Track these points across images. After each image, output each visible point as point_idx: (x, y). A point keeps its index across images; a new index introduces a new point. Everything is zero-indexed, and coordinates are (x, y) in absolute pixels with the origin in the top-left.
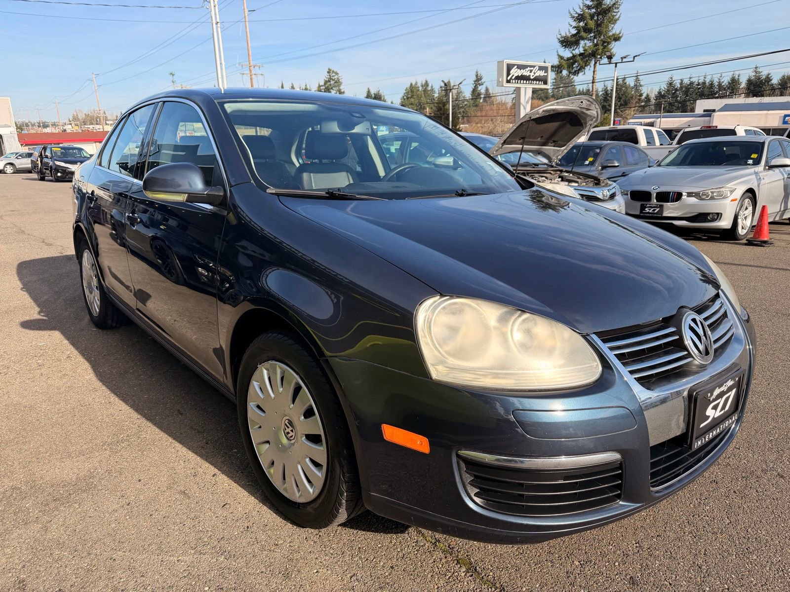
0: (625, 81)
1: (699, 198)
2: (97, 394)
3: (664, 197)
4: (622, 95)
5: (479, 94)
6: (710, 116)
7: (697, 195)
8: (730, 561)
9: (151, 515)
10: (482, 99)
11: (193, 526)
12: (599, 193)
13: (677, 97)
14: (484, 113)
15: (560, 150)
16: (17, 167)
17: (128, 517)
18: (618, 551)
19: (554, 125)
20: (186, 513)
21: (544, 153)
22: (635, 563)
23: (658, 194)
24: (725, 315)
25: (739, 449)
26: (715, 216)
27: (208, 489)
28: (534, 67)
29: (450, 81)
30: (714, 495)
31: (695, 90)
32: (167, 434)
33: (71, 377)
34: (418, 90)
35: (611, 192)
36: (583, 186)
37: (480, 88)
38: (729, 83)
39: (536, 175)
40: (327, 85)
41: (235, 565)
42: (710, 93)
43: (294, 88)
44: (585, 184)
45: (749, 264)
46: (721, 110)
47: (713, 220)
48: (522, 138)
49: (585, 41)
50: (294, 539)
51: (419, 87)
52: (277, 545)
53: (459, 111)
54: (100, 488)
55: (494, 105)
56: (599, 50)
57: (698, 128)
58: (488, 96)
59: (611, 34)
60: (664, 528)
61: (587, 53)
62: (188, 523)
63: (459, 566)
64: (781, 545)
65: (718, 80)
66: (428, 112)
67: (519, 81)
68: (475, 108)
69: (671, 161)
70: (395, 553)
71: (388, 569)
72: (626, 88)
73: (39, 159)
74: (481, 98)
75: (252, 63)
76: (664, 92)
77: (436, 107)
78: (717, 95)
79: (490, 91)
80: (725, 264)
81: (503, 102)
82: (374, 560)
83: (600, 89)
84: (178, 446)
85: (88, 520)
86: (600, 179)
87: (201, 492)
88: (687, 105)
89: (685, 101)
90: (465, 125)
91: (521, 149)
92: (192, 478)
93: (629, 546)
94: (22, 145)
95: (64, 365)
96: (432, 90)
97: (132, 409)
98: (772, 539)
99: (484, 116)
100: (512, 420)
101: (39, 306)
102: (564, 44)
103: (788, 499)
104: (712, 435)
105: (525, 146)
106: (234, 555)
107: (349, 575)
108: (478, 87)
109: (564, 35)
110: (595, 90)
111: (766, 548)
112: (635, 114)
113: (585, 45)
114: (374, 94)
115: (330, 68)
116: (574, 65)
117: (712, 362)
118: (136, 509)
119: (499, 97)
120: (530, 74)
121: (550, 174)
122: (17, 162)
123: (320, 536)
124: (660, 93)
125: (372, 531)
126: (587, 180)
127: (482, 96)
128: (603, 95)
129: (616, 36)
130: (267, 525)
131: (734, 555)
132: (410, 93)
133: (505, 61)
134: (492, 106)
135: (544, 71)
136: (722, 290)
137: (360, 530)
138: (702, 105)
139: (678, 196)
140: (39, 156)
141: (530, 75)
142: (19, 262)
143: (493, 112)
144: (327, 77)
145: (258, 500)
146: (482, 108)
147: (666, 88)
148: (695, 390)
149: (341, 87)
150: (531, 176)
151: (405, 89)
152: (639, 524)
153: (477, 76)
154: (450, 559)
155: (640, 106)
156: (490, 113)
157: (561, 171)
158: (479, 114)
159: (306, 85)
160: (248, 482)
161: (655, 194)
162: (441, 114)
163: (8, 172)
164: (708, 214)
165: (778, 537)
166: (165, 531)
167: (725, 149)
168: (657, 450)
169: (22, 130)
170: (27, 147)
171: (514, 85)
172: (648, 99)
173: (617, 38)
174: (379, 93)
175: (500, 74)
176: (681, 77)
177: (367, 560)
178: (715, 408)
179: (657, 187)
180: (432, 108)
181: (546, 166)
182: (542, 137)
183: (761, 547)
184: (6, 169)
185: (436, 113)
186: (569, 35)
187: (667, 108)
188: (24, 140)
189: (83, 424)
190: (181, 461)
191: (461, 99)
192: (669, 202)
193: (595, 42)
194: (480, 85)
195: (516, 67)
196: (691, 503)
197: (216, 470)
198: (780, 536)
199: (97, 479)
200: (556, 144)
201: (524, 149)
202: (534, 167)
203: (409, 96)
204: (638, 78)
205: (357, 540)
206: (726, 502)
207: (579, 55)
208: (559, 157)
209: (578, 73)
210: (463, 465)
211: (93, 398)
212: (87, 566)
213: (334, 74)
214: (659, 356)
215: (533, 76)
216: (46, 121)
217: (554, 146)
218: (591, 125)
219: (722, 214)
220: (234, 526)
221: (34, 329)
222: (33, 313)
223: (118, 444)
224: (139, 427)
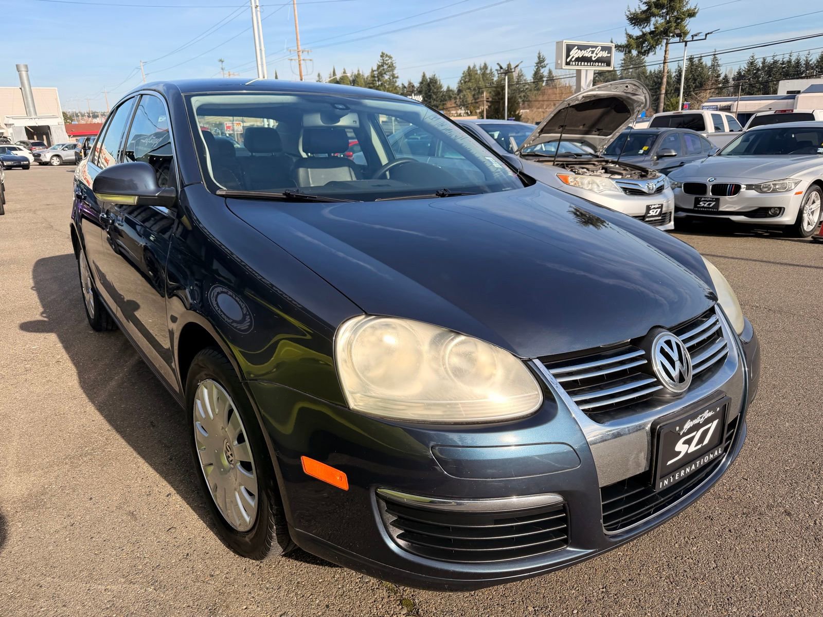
0: (702, 61)
1: (759, 191)
2: (75, 402)
3: (720, 190)
4: (698, 76)
5: (542, 77)
6: (794, 98)
7: (757, 188)
8: (705, 613)
9: (91, 538)
10: (545, 82)
11: (132, 551)
12: (643, 186)
13: (758, 77)
14: (546, 98)
15: (605, 139)
16: (64, 159)
17: (68, 539)
18: (581, 597)
19: (597, 112)
20: (128, 537)
21: (588, 142)
22: (596, 611)
23: (714, 186)
24: (719, 333)
25: (747, 480)
26: (777, 210)
27: (158, 510)
28: (596, 47)
29: (511, 63)
30: (705, 533)
31: (779, 70)
32: (133, 448)
33: (55, 383)
34: (477, 74)
35: (658, 185)
36: (628, 179)
37: (542, 70)
38: (818, 61)
39: (577, 167)
40: (380, 70)
41: (162, 597)
42: (796, 73)
43: (346, 73)
44: (629, 176)
45: (808, 264)
46: (806, 91)
47: (775, 215)
48: (562, 126)
49: (657, 18)
50: (232, 569)
51: (477, 71)
52: (213, 576)
53: (519, 96)
54: (48, 506)
55: (556, 88)
56: (671, 27)
57: (772, 113)
58: (551, 79)
59: (685, 9)
60: (638, 571)
61: (659, 31)
62: (127, 548)
63: (401, 607)
64: (769, 596)
65: (805, 58)
66: (485, 97)
67: (580, 63)
68: (536, 92)
69: (734, 149)
70: (334, 590)
71: (323, 607)
72: (702, 68)
73: (83, 150)
74: (543, 81)
75: (301, 48)
76: (744, 72)
77: (494, 91)
78: (804, 75)
79: (553, 74)
80: (782, 264)
81: (567, 85)
82: (310, 597)
83: (673, 70)
84: (141, 461)
85: (27, 540)
86: (648, 171)
87: (150, 513)
88: (769, 87)
89: (767, 82)
90: (526, 110)
91: (559, 138)
92: (145, 497)
93: (594, 591)
94: (69, 136)
95: (51, 370)
96: (491, 73)
97: (105, 420)
98: (760, 588)
99: (546, 101)
100: (430, 457)
101: (44, 306)
102: (633, 22)
103: (789, 541)
104: (685, 473)
105: (563, 135)
106: (165, 585)
107: (280, 613)
108: (540, 70)
109: (633, 11)
110: (666, 71)
111: (751, 599)
112: (711, 97)
113: (657, 22)
114: (430, 78)
115: (384, 52)
116: (644, 44)
117: (690, 389)
118: (79, 530)
119: (563, 79)
120: (592, 55)
121: (592, 166)
122: (62, 154)
123: (260, 567)
124: (739, 73)
125: (317, 564)
126: (633, 172)
127: (545, 79)
128: (676, 77)
129: (690, 12)
130: (207, 553)
131: (711, 606)
132: (468, 77)
133: (564, 41)
134: (555, 89)
135: (607, 52)
136: (719, 305)
137: (304, 562)
138: (785, 86)
139: (736, 189)
140: (82, 148)
141: (591, 57)
142: (38, 259)
143: (556, 97)
144: (380, 61)
145: (206, 523)
146: (544, 92)
147: (747, 68)
148: (658, 424)
149: (395, 72)
150: (571, 167)
151: (463, 72)
152: (612, 565)
153: (539, 58)
154: (392, 599)
155: (718, 88)
156: (552, 97)
157: (607, 162)
158: (540, 98)
159: (358, 71)
160: (202, 504)
161: (711, 186)
162: (499, 99)
163: (54, 164)
164: (770, 208)
165: (768, 586)
166: (101, 556)
167: (793, 136)
168: (608, 491)
169: (72, 121)
170: (75, 139)
171: (574, 68)
172: (726, 80)
173: (692, 14)
174: (434, 78)
175: (559, 56)
176: (763, 56)
177: (303, 596)
178: (688, 442)
179: (713, 179)
180: (490, 93)
181: (590, 156)
182: (584, 125)
183: (745, 598)
184: (52, 161)
185: (494, 97)
186: (639, 11)
187: (747, 89)
188: (72, 131)
189: (52, 434)
190: (138, 479)
191: (522, 83)
192: (726, 196)
193: (668, 18)
194: (543, 67)
195: (576, 47)
196: (677, 543)
197: (172, 489)
198: (770, 586)
199: (48, 496)
200: (601, 132)
201: (562, 138)
202: (576, 158)
203: (467, 80)
204: (715, 57)
205: (298, 574)
206: (717, 543)
207: (649, 33)
208: (605, 147)
209: (648, 53)
210: (383, 504)
211: (70, 407)
212: (12, 592)
213: (387, 58)
214: (625, 382)
215: (595, 57)
216: (96, 111)
217: (599, 135)
218: (639, 112)
219: (784, 208)
220: (173, 553)
221: (32, 332)
222: (36, 313)
223: (80, 458)
224: (107, 439)
